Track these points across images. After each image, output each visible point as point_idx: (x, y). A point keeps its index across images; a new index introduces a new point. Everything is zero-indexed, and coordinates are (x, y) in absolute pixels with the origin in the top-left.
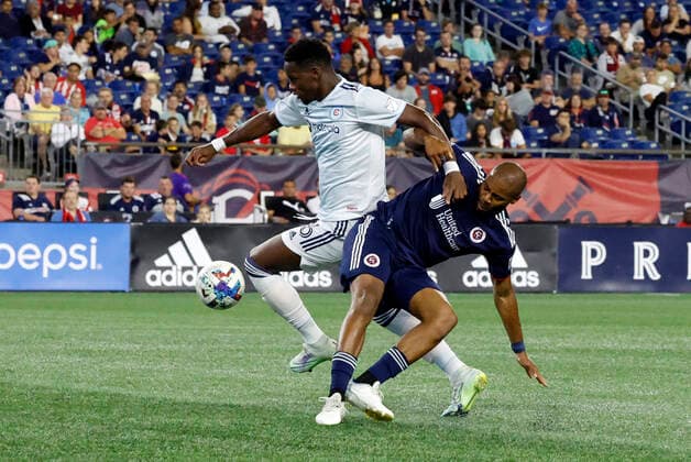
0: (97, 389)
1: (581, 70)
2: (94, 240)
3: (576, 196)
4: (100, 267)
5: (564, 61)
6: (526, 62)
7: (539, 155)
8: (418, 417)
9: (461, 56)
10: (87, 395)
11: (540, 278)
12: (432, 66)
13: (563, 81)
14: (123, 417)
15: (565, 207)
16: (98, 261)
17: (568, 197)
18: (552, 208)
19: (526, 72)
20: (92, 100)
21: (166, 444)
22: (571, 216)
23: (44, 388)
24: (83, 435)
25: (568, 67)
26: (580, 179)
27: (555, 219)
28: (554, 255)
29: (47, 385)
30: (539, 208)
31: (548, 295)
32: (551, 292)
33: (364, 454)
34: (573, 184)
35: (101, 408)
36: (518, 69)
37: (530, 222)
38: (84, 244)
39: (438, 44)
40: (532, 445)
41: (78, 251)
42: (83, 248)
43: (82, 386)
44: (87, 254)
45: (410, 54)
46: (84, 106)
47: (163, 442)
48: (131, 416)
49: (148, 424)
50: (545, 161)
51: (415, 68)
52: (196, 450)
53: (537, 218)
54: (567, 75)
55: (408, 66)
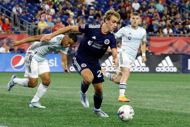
0: (61, 99)
1: (188, 13)
2: (56, 58)
3: (187, 47)
4: (57, 66)
5: (183, 10)
6: (173, 10)
7: (176, 36)
8: (149, 107)
9: (155, 8)
10: (59, 101)
11: (177, 69)
12: (147, 11)
13: (183, 16)
14: (69, 107)
15: (183, 50)
16: (57, 64)
17: (184, 47)
18: (180, 51)
19: (173, 13)
20: (55, 20)
21: (82, 114)
22: (185, 52)
23: (47, 99)
24: (59, 112)
25: (184, 12)
26: (188, 42)
27: (181, 53)
28: (181, 63)
29: (48, 98)
30: (176, 50)
31: (179, 74)
32: (179, 73)
33: (136, 117)
34: (186, 44)
35: (63, 104)
36: (171, 12)
37: (174, 54)
38: (53, 59)
39: (149, 5)
40: (181, 115)
41: (51, 61)
42: (52, 60)
43: (58, 98)
44: (54, 62)
45: (141, 8)
46: (53, 22)
47: (81, 113)
48: (71, 106)
49: (76, 108)
50: (178, 38)
51: (143, 12)
52: (90, 116)
53: (176, 53)
54: (184, 14)
55: (141, 11)
